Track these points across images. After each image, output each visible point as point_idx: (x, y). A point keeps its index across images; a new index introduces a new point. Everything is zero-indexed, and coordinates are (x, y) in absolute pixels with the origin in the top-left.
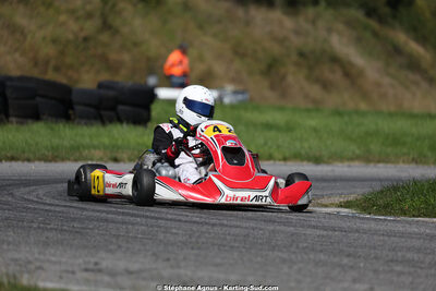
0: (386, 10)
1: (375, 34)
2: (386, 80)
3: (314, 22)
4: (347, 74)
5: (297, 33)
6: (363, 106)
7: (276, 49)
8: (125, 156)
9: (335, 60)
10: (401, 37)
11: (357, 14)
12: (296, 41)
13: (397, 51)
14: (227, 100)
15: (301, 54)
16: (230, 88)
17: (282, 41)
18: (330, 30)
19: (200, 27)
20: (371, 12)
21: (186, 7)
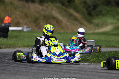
0: (67, 4)
1: (65, 11)
2: (68, 24)
3: (47, 7)
4: (57, 22)
5: (43, 10)
6: (62, 31)
7: (37, 15)
8: (3, 47)
9: (54, 18)
10: (72, 11)
11: (59, 5)
12: (43, 13)
13: (71, 15)
14: (25, 30)
15: (44, 17)
16: (25, 26)
17: (39, 13)
18: (52, 10)
19: (15, 9)
20: (63, 4)
21: (11, 3)
